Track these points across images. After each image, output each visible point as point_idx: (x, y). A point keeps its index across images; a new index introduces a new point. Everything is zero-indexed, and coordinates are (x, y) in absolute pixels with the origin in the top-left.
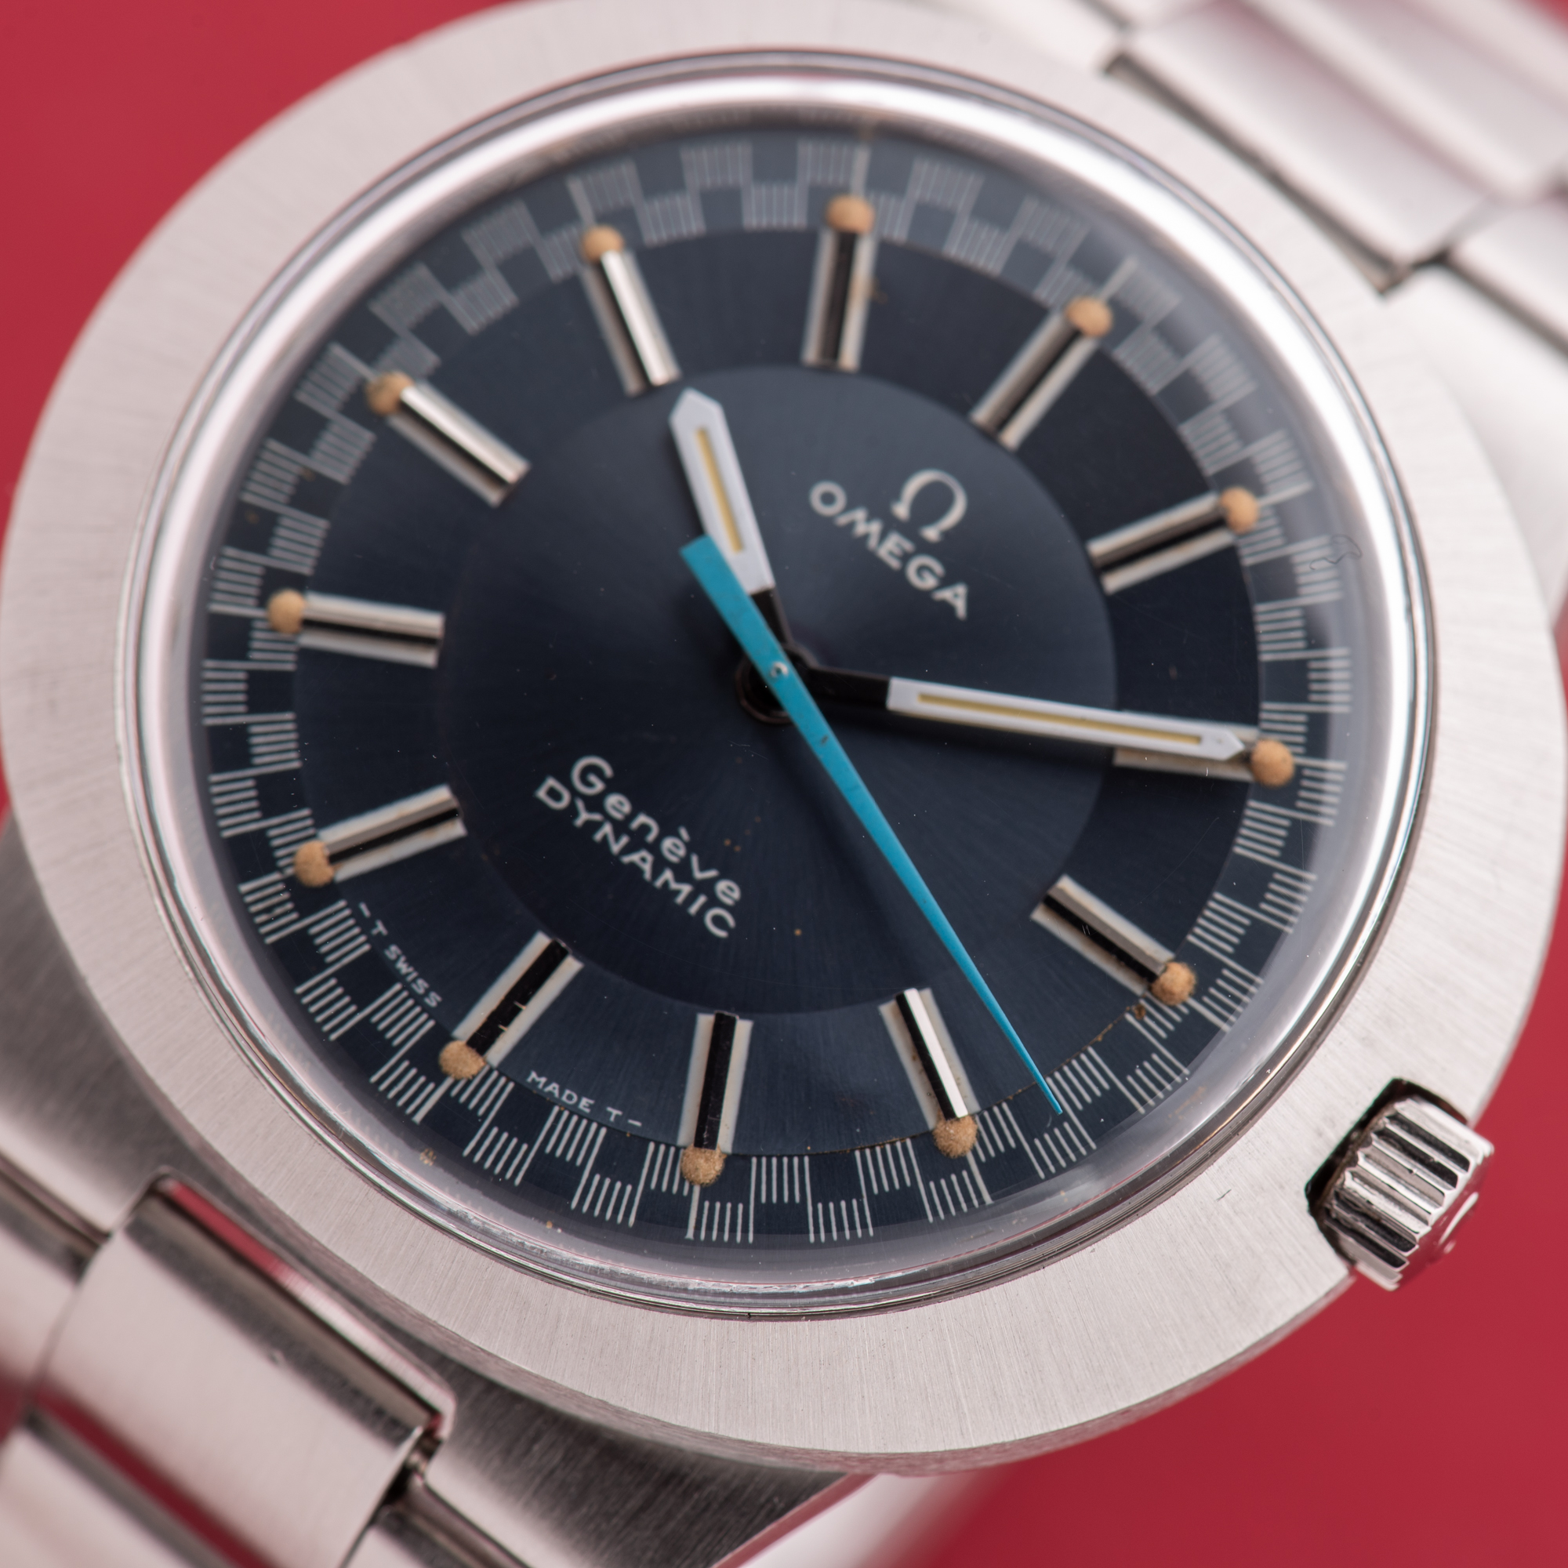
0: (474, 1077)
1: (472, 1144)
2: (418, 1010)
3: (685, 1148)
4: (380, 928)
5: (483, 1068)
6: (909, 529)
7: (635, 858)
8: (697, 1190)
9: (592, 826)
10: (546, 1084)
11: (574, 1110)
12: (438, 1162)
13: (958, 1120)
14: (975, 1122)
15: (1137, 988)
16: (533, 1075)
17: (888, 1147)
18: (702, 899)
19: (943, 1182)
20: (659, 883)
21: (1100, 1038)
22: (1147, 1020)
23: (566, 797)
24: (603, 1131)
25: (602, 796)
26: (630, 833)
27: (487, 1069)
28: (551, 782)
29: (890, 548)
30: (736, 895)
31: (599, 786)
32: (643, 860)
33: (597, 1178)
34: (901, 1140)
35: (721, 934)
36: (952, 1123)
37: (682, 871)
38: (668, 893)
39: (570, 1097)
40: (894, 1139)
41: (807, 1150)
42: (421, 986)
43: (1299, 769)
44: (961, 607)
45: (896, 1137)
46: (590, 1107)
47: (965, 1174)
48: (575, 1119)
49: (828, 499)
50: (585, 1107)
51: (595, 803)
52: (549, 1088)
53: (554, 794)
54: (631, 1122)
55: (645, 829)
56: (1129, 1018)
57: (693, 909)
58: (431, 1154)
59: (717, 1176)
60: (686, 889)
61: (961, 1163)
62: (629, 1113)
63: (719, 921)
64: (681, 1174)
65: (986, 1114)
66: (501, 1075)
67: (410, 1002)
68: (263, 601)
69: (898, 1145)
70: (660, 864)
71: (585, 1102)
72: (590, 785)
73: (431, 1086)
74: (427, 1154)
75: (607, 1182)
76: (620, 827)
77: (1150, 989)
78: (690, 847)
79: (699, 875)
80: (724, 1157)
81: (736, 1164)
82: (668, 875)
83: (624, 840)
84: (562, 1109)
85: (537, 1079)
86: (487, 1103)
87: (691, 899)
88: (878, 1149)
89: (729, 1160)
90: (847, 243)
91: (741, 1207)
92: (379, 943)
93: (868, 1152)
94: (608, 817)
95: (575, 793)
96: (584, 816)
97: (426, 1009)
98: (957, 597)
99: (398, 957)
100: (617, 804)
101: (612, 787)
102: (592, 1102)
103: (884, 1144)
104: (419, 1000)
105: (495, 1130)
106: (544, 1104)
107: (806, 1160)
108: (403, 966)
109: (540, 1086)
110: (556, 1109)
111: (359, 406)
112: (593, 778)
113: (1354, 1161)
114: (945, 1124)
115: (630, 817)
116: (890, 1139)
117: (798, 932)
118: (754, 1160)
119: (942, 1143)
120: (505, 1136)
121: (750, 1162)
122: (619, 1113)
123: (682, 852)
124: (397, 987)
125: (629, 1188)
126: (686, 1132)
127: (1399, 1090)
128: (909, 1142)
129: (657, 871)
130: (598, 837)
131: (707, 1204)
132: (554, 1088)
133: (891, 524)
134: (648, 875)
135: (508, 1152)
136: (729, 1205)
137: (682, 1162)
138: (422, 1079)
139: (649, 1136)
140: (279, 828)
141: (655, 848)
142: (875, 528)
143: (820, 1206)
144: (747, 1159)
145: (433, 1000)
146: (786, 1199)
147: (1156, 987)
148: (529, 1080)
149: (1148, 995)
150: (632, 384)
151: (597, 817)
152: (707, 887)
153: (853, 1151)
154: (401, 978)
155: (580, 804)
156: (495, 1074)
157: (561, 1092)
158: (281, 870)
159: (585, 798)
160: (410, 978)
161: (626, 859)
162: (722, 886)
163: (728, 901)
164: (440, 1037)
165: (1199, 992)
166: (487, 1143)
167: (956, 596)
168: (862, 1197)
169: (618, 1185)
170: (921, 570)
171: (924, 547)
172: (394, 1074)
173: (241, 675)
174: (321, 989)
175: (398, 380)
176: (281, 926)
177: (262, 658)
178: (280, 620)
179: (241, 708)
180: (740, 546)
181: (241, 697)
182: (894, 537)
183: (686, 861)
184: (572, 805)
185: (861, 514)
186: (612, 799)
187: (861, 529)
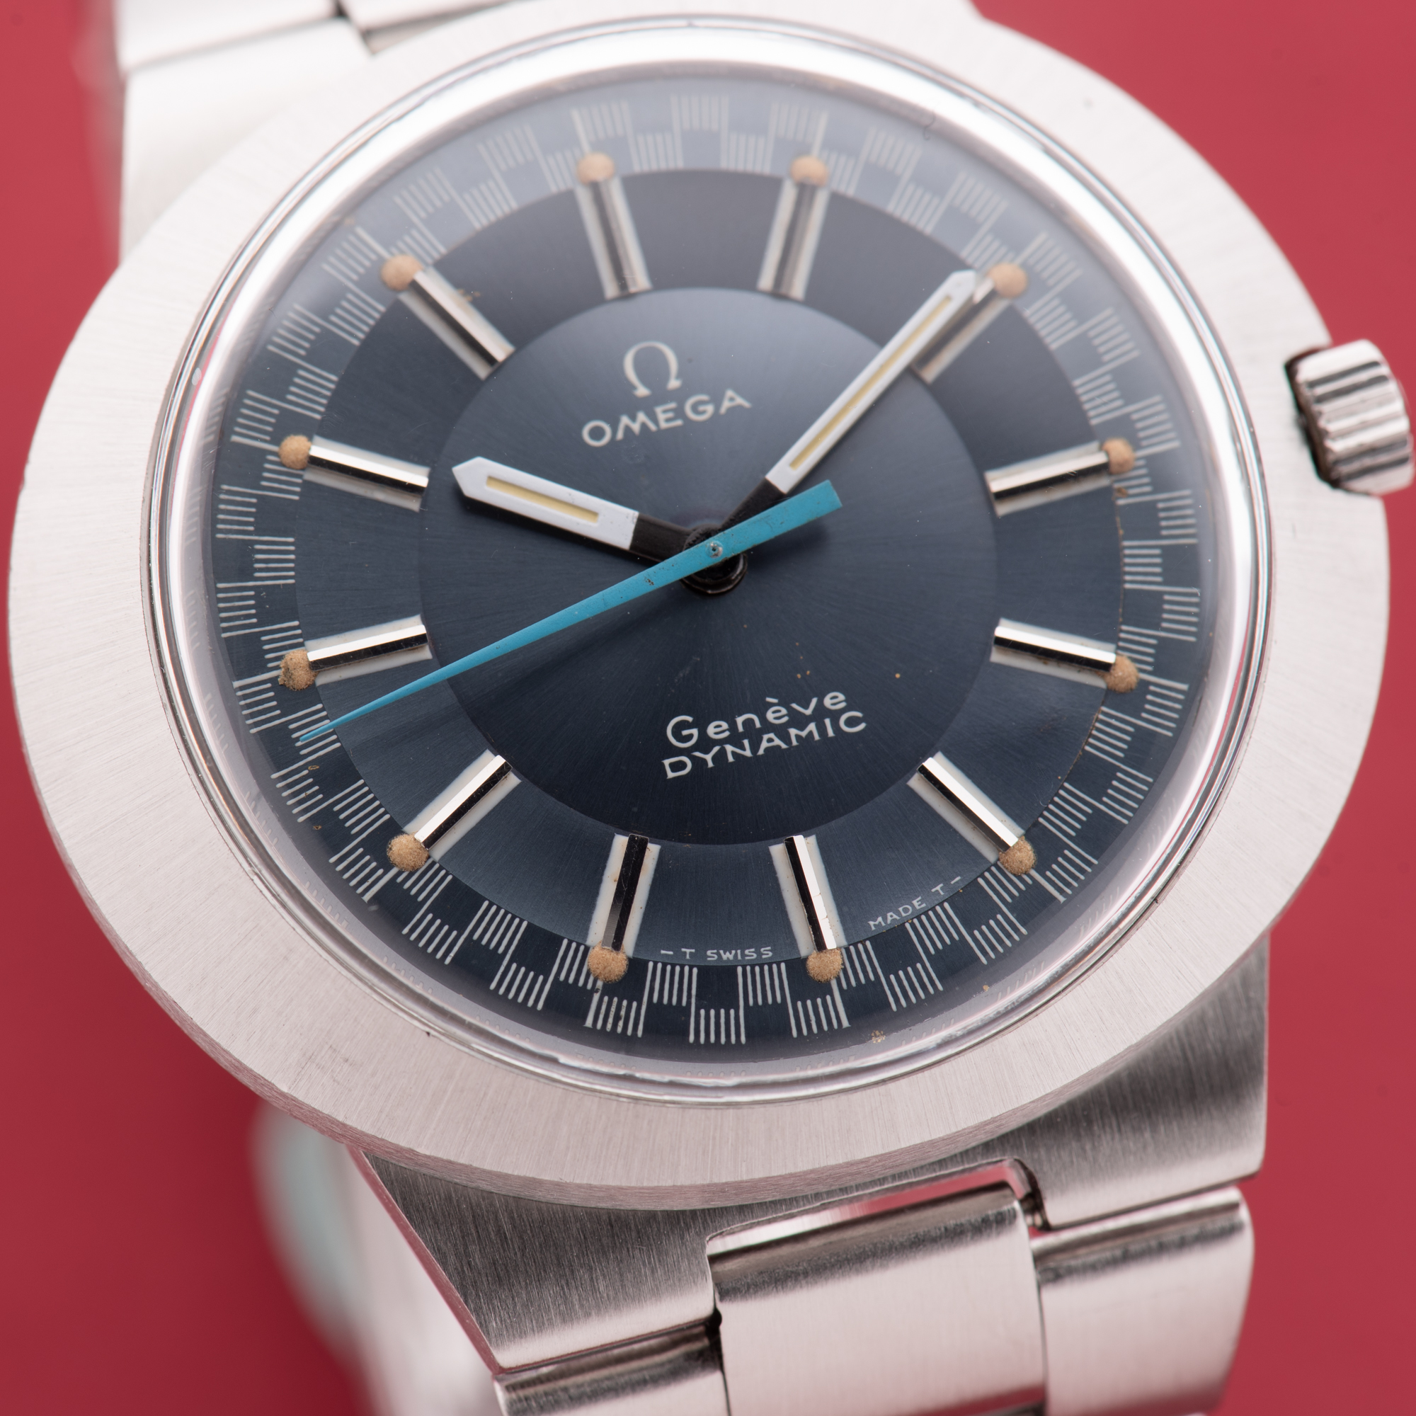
0: (843, 964)
1: (891, 999)
2: (766, 968)
3: (998, 860)
4: (688, 951)
5: (842, 954)
6: (660, 395)
7: (764, 745)
8: (1033, 873)
9: (720, 757)
10: (885, 919)
11: (917, 915)
12: (887, 1033)
13: (1115, 664)
14: (1122, 655)
15: (1103, 482)
16: (872, 923)
17: (1098, 725)
18: (827, 721)
19: (1148, 707)
20: (795, 743)
21: (1121, 532)
22: (1132, 491)
23: (685, 760)
24: (946, 905)
25: (703, 733)
26: (744, 736)
27: (844, 951)
28: (667, 762)
29: (665, 418)
30: (841, 697)
31: (695, 732)
32: (770, 740)
33: (976, 933)
34: (1099, 713)
35: (862, 726)
36: (1114, 670)
37: (798, 721)
38: (806, 742)
39: (906, 910)
40: (1095, 717)
41: (1060, 780)
42: (751, 954)
43: (1024, 266)
44: (740, 401)
45: (1094, 714)
46: (922, 901)
47: (1152, 688)
48: (923, 918)
49: (598, 433)
50: (919, 905)
51: (705, 743)
52: (889, 919)
53: (677, 767)
54: (952, 882)
55: (745, 723)
56: (1121, 502)
57: (831, 733)
58: (877, 1033)
59: (1034, 852)
60: (812, 727)
61: (1142, 685)
62: (946, 881)
63: (851, 722)
64: (1015, 875)
65: (1121, 644)
66: (855, 945)
67: (757, 969)
68: (386, 864)
69: (1101, 717)
70: (782, 732)
71: (915, 902)
72: (690, 737)
73: (828, 998)
74: (876, 1036)
75: (984, 928)
76: (735, 739)
77: (1110, 474)
78: (784, 703)
79: (808, 712)
80: (1024, 837)
81: (1033, 834)
82: (793, 732)
83: (746, 742)
84: (910, 921)
85: (877, 923)
86: (869, 969)
87: (821, 729)
88: (1094, 732)
89: (1027, 838)
91: (1067, 852)
92: (698, 960)
93: (1091, 740)
94: (721, 742)
95: (687, 752)
96: (708, 757)
97: (770, 962)
99: (718, 954)
100: (717, 729)
101: (701, 725)
102: (920, 898)
103: (1094, 726)
104: (760, 962)
105: (892, 977)
106: (898, 931)
107: (1066, 785)
108: (728, 956)
109: (883, 924)
110: (907, 925)
111: (292, 698)
112: (685, 732)
114: (1111, 674)
115: (733, 727)
116: (1093, 719)
117: (898, 676)
118: (1041, 820)
119: (1122, 686)
120: (901, 973)
121: (1040, 824)
122: (941, 885)
123: (784, 711)
124: (740, 970)
125: (999, 917)
126: (988, 850)
127: (1291, 368)
128: (1104, 709)
129: (786, 738)
130: (731, 759)
131: (1048, 873)
132: (891, 916)
133: (648, 406)
134: (784, 746)
135: (914, 980)
136: (1060, 859)
137: (1007, 869)
138: (819, 1001)
139: (974, 877)
140: (562, 969)
141: (768, 727)
142: (642, 417)
143: (1105, 799)
144: (1037, 824)
145: (767, 953)
146: (1084, 818)
147: (1114, 468)
148: (873, 928)
149: (1114, 478)
150: (413, 504)
151: (716, 749)
152: (821, 712)
153: (1083, 750)
154: (735, 963)
155: (697, 754)
156: (852, 948)
157: (899, 914)
158: (594, 990)
159: (695, 747)
160: (739, 957)
161: (761, 752)
162: (828, 702)
163: (843, 705)
164: (798, 967)
165: (1135, 444)
166: (898, 989)
167: (732, 399)
168: (1119, 767)
169: (992, 922)
170: (695, 408)
171: (681, 395)
172: (801, 1017)
173: (430, 916)
174: (702, 1023)
175: (294, 656)
176: (636, 1018)
177: (428, 894)
178: (410, 861)
179: (455, 933)
180: (593, 514)
181: (446, 928)
182: (659, 410)
183: (792, 713)
184: (693, 759)
185: (625, 420)
186: (711, 730)
187: (636, 427)
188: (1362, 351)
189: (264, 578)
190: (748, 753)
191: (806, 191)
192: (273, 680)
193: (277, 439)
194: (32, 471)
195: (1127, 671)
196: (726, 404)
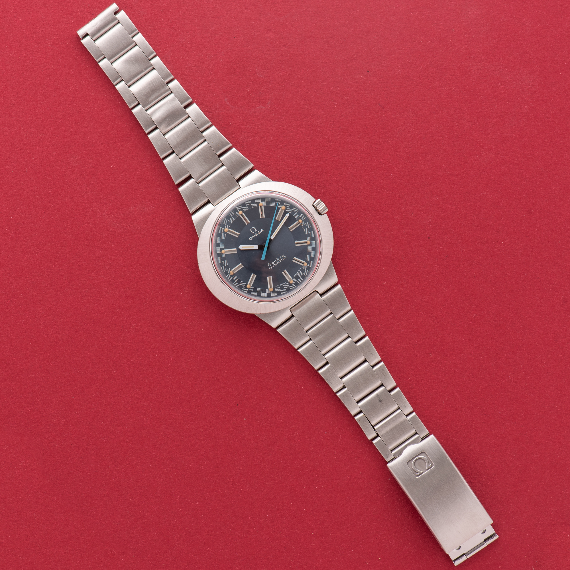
1: (299, 283)
4: (278, 285)
6: (255, 232)
7: (278, 263)
11: (298, 273)
13: (307, 242)
15: (300, 224)
16: (294, 276)
19: (312, 245)
21: (303, 228)
22: (303, 224)
24: (300, 272)
25: (272, 264)
27: (292, 280)
29: (256, 235)
30: (283, 255)
33: (304, 273)
37: (280, 259)
38: (281, 261)
41: (306, 255)
42: (284, 283)
43: (284, 206)
44: (263, 230)
49: (251, 239)
51: (272, 265)
53: (270, 268)
55: (275, 261)
56: (302, 226)
59: (307, 263)
60: (281, 259)
61: (311, 243)
62: (299, 269)
63: (285, 257)
64: (306, 266)
65: (308, 239)
68: (247, 288)
70: (279, 261)
73: (293, 285)
74: (299, 286)
76: (275, 263)
82: (280, 260)
86: (295, 280)
87: (282, 259)
89: (305, 262)
90: (229, 231)
91: (310, 262)
92: (279, 286)
93: (308, 250)
94: (274, 264)
95: (271, 266)
96: (273, 266)
97: (286, 283)
98: (262, 230)
100: (273, 263)
103: (308, 248)
104: (285, 284)
106: (297, 276)
108: (282, 284)
111: (232, 276)
113: (319, 211)
115: (274, 262)
117: (288, 251)
118: (306, 260)
119: (309, 244)
120: (299, 280)
126: (302, 265)
127: (313, 205)
128: (308, 246)
129: (280, 261)
131: (309, 265)
132: (296, 275)
133: (254, 234)
139: (302, 268)
140: (267, 292)
141: (277, 261)
142: (254, 235)
143: (312, 255)
145: (285, 283)
146: (310, 258)
150: (237, 252)
152: (282, 258)
154: (283, 285)
158: (271, 292)
164: (289, 283)
165: (302, 219)
168: (312, 252)
169: (305, 271)
170: (259, 232)
171: (257, 232)
172: (291, 287)
173: (253, 291)
174: (282, 292)
175: (231, 272)
176: (276, 293)
177: (252, 289)
178: (249, 287)
179: (256, 292)
180: (254, 247)
182: (255, 234)
183: (279, 259)
184: (272, 267)
185: (253, 236)
186: (272, 263)
187: (254, 237)
188: (319, 200)
189: (225, 265)
190: (276, 264)
191: (261, 207)
192: (230, 275)
193: (221, 251)
194: (198, 262)
195: (309, 242)
196: (262, 231)
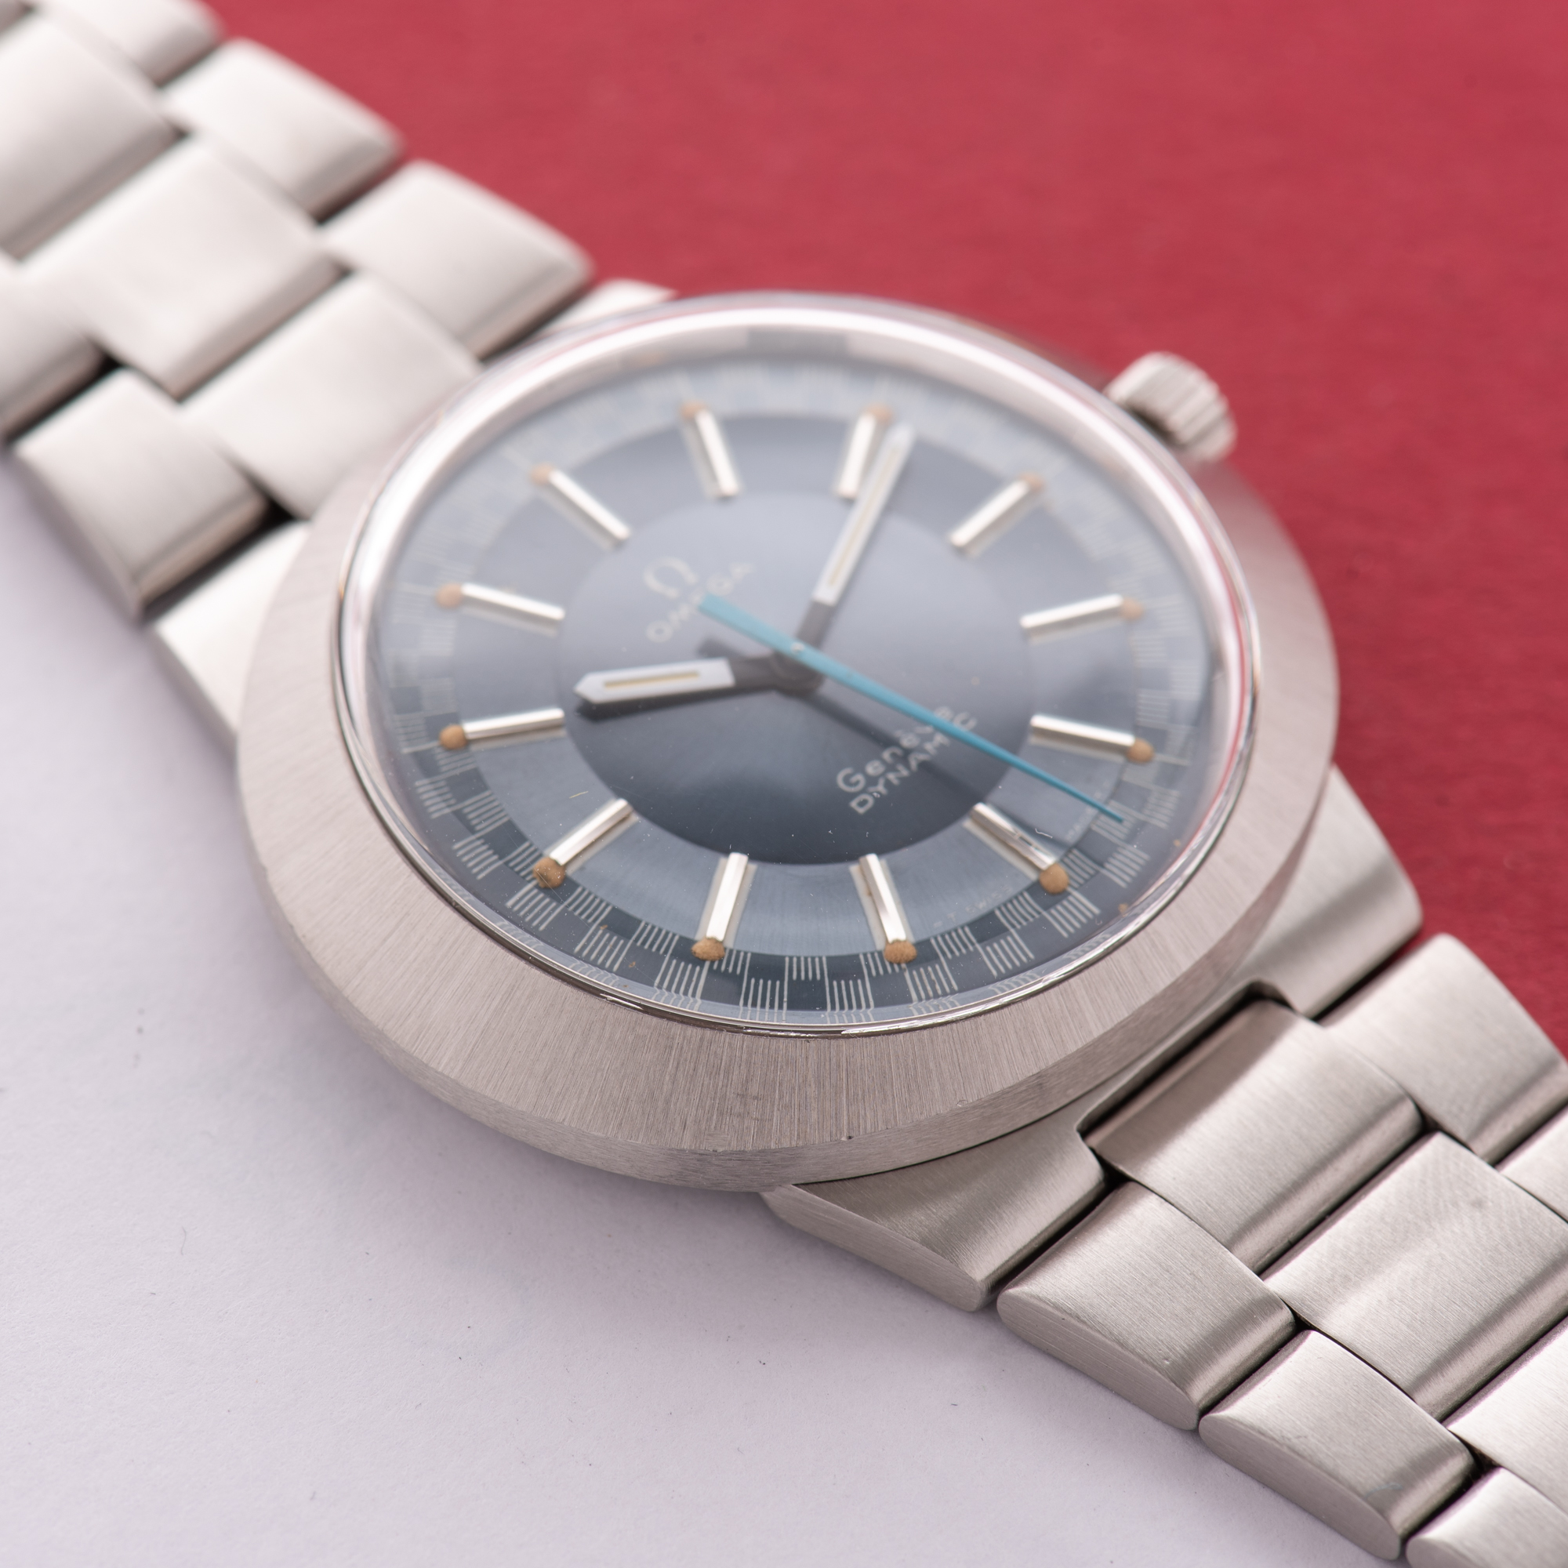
7: (913, 764)
9: (888, 784)
20: (932, 752)
23: (864, 797)
25: (866, 775)
26: (896, 764)
28: (854, 804)
31: (859, 776)
32: (914, 759)
37: (925, 737)
51: (872, 781)
53: (862, 803)
55: (892, 755)
59: (1149, 742)
63: (962, 723)
70: (918, 749)
72: (858, 781)
76: (890, 768)
78: (909, 728)
82: (927, 746)
83: (900, 767)
94: (883, 775)
95: (863, 792)
96: (881, 787)
100: (874, 768)
112: (853, 780)
115: (883, 762)
129: (925, 751)
130: (896, 782)
134: (926, 758)
141: (907, 752)
151: (881, 781)
159: (867, 786)
161: (913, 769)
173: (753, 981)
178: (714, 954)
179: (778, 983)
181: (769, 983)
183: (918, 736)
184: (870, 794)
186: (870, 770)
